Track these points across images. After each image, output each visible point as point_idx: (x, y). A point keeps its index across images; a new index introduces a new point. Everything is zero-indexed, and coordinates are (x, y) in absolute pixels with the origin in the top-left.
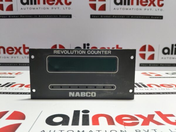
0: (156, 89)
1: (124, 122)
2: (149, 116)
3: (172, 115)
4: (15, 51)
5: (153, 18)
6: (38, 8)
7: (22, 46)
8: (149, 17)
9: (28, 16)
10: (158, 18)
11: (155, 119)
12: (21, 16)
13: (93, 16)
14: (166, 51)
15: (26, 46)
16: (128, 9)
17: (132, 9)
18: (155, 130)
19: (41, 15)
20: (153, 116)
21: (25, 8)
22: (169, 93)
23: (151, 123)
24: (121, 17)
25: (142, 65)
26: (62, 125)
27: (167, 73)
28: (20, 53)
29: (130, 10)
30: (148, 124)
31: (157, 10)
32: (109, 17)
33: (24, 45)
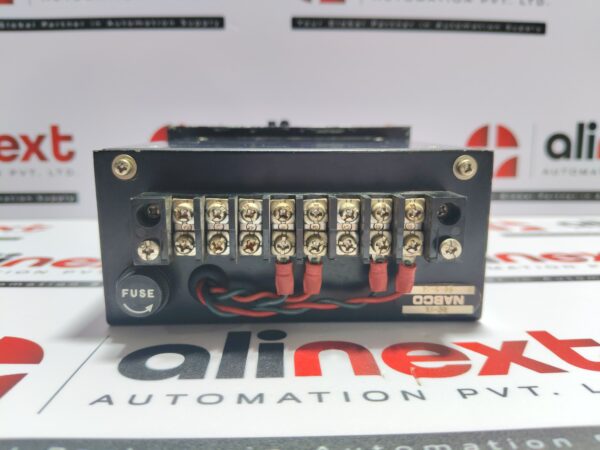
1: (413, 366)
2: (507, 345)
3: (590, 343)
4: (23, 148)
7: (48, 132)
9: (69, 24)
11: (528, 353)
12: (44, 24)
14: (559, 147)
18: (530, 388)
19: (114, 20)
20: (522, 345)
22: (574, 278)
23: (514, 367)
26: (180, 378)
28: (42, 157)
30: (504, 371)
33: (55, 129)
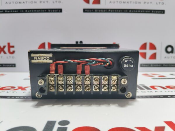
0: (161, 91)
5: (154, 13)
6: (25, 2)
8: (149, 11)
10: (159, 12)
13: (86, 10)
15: (11, 45)
16: (125, 2)
17: (130, 3)
21: (11, 3)
24: (117, 11)
25: (142, 65)
27: (172, 74)
29: (128, 4)
31: (158, 3)
32: (104, 11)
